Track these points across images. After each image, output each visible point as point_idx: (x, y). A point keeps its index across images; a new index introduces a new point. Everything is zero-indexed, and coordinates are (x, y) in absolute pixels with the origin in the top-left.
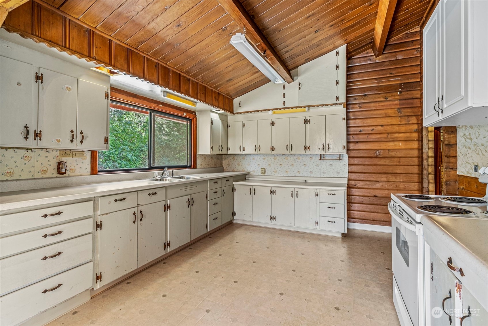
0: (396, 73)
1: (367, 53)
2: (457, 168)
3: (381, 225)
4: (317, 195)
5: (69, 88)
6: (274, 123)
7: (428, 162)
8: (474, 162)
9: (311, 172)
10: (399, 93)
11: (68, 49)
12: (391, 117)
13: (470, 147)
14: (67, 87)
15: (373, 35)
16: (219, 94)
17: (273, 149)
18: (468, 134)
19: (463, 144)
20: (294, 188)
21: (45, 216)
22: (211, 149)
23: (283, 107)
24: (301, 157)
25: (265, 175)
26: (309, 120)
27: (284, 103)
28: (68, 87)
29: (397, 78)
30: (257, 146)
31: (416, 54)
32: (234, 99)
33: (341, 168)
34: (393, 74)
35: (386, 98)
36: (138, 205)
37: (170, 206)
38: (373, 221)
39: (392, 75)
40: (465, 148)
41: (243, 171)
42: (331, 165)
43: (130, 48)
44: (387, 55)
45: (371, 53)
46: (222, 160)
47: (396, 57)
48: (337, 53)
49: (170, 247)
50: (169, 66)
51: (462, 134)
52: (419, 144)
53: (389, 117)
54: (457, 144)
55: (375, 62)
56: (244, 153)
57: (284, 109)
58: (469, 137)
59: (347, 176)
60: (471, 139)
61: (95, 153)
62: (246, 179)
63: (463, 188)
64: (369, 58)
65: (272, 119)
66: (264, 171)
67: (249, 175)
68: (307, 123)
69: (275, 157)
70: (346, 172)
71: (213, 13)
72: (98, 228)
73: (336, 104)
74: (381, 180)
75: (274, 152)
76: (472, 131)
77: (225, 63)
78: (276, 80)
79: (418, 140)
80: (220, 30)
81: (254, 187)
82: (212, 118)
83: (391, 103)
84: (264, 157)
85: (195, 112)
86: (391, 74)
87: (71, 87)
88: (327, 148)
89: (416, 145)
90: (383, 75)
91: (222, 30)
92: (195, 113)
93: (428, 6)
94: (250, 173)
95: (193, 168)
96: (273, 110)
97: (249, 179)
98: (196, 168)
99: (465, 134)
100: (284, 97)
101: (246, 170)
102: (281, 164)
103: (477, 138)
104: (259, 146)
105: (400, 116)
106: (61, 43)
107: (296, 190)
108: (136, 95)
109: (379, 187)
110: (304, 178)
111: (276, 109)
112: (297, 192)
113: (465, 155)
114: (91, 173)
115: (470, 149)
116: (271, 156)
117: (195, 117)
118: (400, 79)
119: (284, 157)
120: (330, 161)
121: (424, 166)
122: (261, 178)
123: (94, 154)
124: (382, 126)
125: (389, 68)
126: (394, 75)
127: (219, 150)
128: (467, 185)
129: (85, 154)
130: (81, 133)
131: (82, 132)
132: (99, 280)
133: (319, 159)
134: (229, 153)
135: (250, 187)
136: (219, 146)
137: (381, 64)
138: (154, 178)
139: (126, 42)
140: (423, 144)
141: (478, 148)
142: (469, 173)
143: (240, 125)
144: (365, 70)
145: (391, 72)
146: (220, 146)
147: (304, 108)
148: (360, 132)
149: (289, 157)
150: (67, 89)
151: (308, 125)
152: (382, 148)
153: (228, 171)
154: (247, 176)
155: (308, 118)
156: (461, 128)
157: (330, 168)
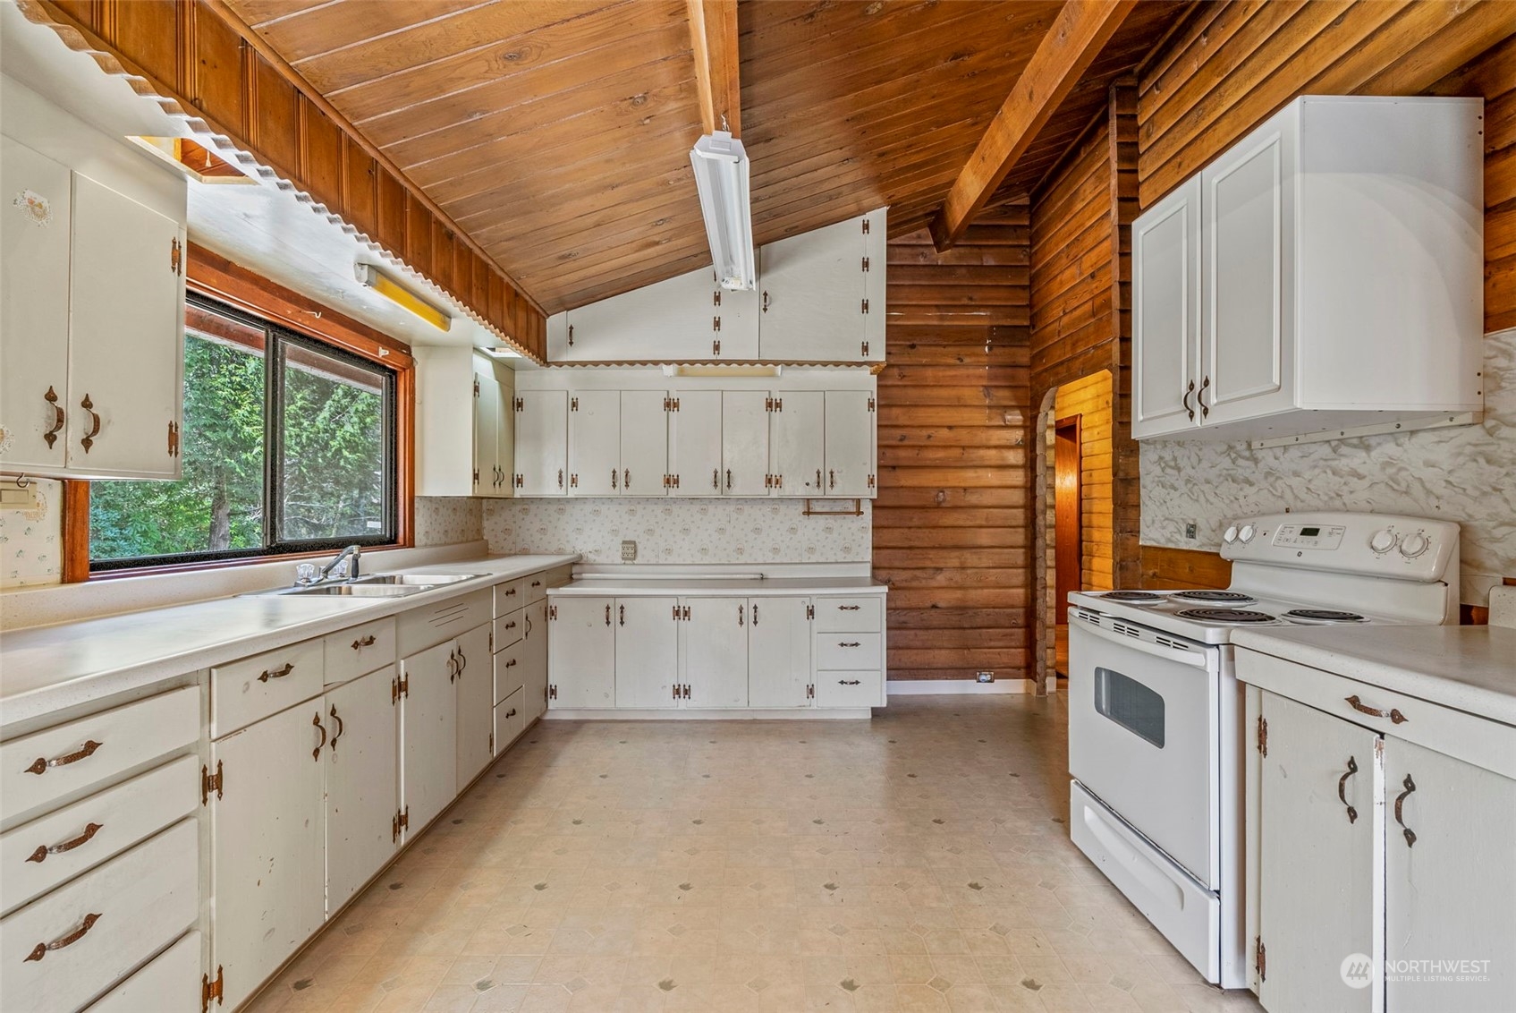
0: (982, 299)
1: (919, 237)
2: (1139, 532)
3: (947, 679)
4: (811, 612)
5: (40, 205)
6: (674, 403)
7: (1045, 519)
8: (1185, 517)
9: (776, 550)
10: (987, 349)
11: (111, 45)
12: (970, 406)
13: (1176, 485)
14: (31, 202)
15: (945, 195)
16: (517, 294)
17: (671, 481)
18: (1171, 457)
19: (1156, 479)
20: (747, 597)
21: (39, 766)
22: (474, 478)
23: (714, 357)
24: (747, 508)
25: (634, 564)
26: (778, 401)
27: (717, 347)
28: (36, 202)
29: (984, 312)
30: (618, 473)
31: (1022, 261)
32: (549, 316)
33: (854, 538)
34: (975, 300)
35: (959, 359)
36: (328, 688)
37: (406, 682)
38: (928, 671)
39: (973, 303)
40: (1163, 487)
41: (560, 552)
42: (829, 530)
43: (304, 90)
44: (962, 250)
45: (926, 238)
46: (481, 516)
47: (982, 260)
48: (866, 227)
49: (407, 828)
50: (407, 179)
51: (1156, 458)
52: (1026, 476)
53: (965, 406)
54: (1139, 478)
55: (935, 263)
56: (573, 492)
57: (716, 362)
58: (1172, 464)
59: (869, 557)
60: (1179, 470)
61: (81, 491)
62: (574, 576)
63: (1154, 574)
64: (921, 250)
65: (668, 392)
66: (633, 551)
67: (581, 564)
68: (774, 409)
69: (669, 507)
70: (868, 548)
71: (636, 46)
72: (208, 793)
73: (859, 364)
74: (949, 565)
75: (673, 492)
76: (1179, 452)
77: (587, 203)
78: (726, 279)
79: (1024, 466)
80: (626, 99)
81: (620, 602)
82: (476, 374)
83: (971, 371)
84: (632, 508)
85: (408, 348)
86: (971, 299)
87: (46, 204)
88: (828, 483)
89: (1018, 477)
90: (953, 299)
91: (632, 100)
92: (410, 352)
93: (1060, 155)
94: (585, 559)
95: (404, 546)
96: (680, 363)
97: (584, 575)
98: (413, 546)
99: (1161, 458)
100: (717, 328)
101: (569, 549)
102: (687, 527)
103: (1193, 468)
104: (627, 473)
105: (990, 407)
106: (84, 16)
107: (753, 602)
108: (230, 262)
109: (944, 583)
110: (754, 567)
111: (692, 363)
112: (755, 608)
113: (1162, 501)
114: (63, 574)
115: (1176, 489)
116: (656, 504)
117: (410, 365)
118: (988, 314)
119: (696, 507)
120: (827, 519)
121: (1038, 529)
122: (624, 573)
123: (75, 497)
124: (950, 428)
125: (966, 283)
126: (977, 303)
127: (494, 484)
128: (1166, 567)
129: (38, 495)
130: (87, 404)
131: (91, 399)
132: (216, 999)
133: (804, 513)
134: (519, 492)
135: (605, 602)
136: (494, 469)
137: (948, 269)
138: (296, 585)
139: (297, 65)
140: (1036, 476)
141: (1196, 487)
142: (1172, 541)
143: (562, 403)
144: (914, 280)
145: (970, 295)
146: (497, 470)
147: (775, 365)
148: (901, 440)
149: (710, 506)
150: (32, 209)
151: (776, 415)
152: (950, 484)
153: (501, 552)
154: (575, 569)
155: (776, 396)
156: (1152, 444)
157: (827, 538)
